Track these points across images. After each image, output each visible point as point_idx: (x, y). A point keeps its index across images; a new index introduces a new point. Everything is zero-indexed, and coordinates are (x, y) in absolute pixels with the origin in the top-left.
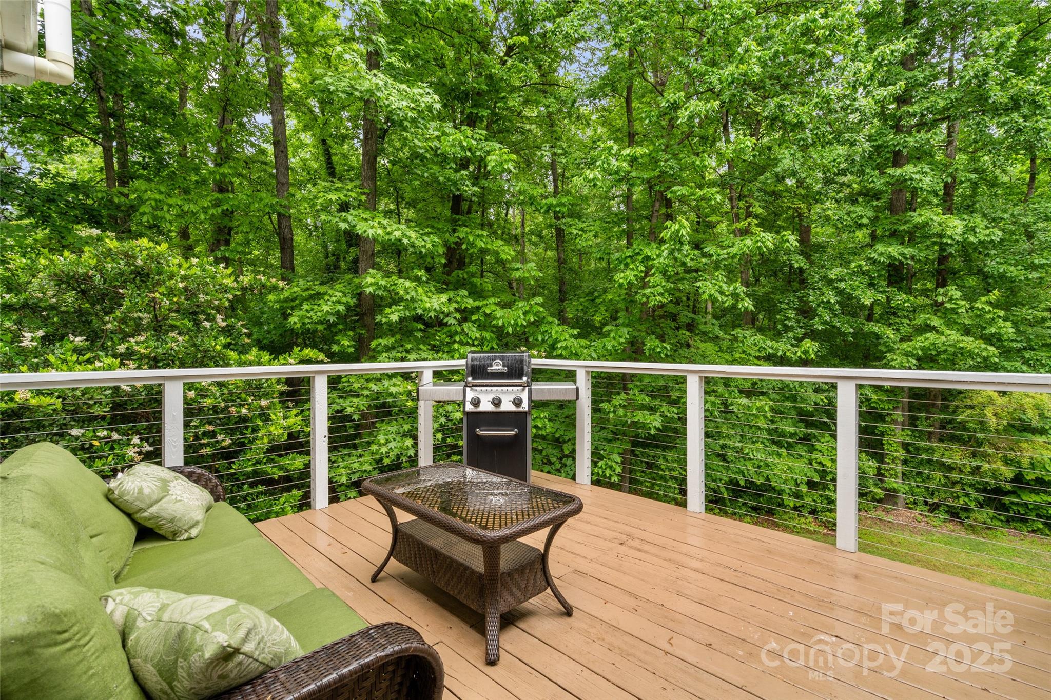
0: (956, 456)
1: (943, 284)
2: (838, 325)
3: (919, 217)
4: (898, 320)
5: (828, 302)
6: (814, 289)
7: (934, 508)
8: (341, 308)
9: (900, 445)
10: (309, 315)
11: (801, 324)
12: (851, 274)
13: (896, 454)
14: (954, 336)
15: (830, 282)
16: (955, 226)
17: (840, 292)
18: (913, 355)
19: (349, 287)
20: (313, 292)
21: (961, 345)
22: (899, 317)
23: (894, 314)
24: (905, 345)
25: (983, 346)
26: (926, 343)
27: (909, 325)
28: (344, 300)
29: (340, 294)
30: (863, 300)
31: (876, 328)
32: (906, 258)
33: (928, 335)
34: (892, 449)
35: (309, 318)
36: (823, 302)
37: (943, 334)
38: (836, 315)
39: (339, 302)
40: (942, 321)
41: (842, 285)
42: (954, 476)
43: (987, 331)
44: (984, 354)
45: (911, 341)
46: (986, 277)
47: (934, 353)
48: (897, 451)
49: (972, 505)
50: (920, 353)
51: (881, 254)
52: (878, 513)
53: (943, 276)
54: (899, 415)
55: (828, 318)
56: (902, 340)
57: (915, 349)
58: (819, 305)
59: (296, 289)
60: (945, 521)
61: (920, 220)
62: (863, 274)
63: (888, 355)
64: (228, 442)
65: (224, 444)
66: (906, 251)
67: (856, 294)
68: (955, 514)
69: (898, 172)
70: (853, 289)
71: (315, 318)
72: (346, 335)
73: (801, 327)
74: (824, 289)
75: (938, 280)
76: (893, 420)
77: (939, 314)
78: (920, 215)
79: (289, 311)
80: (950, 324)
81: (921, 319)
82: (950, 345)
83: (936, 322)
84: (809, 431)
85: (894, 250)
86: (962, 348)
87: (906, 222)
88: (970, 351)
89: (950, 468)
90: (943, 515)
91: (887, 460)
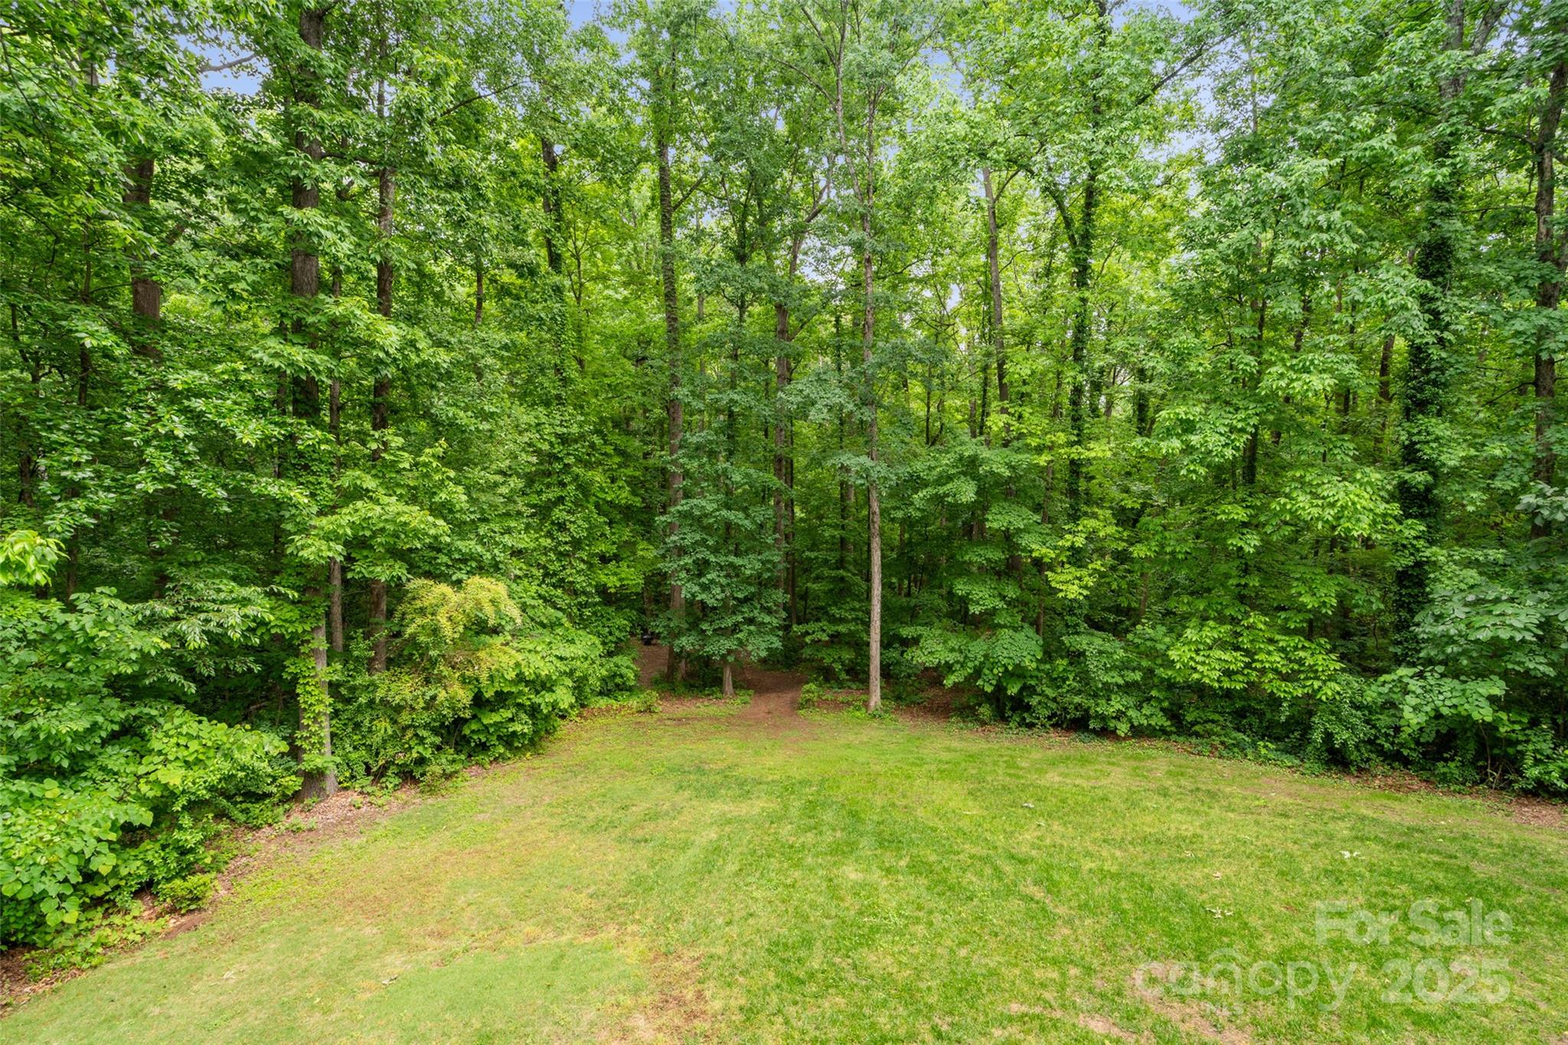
0: (404, 688)
1: (380, 424)
2: (194, 483)
3: (336, 307)
4: (311, 479)
5: (170, 436)
6: (135, 408)
7: (379, 776)
9: (326, 689)
11: (108, 482)
12: (219, 387)
13: (318, 708)
14: (394, 505)
15: (174, 397)
16: (390, 334)
17: (195, 418)
18: (337, 538)
21: (402, 519)
22: (314, 473)
23: (306, 467)
24: (325, 522)
25: (431, 519)
26: (355, 518)
27: (330, 487)
30: (239, 436)
31: (273, 488)
32: (318, 372)
33: (359, 504)
34: (312, 700)
36: (157, 435)
37: (377, 502)
38: (190, 464)
40: (377, 481)
41: (198, 404)
42: (405, 718)
43: (436, 499)
44: (432, 532)
45: (334, 513)
46: (435, 422)
47: (368, 533)
48: (320, 702)
49: (427, 754)
50: (349, 532)
51: (276, 355)
52: (292, 819)
53: (381, 414)
54: (320, 643)
55: (169, 469)
56: (321, 513)
57: (340, 526)
58: (147, 442)
60: (396, 788)
61: (338, 311)
62: (242, 388)
63: (297, 538)
66: (317, 359)
67: (225, 423)
68: (408, 776)
69: (296, 215)
70: (220, 415)
73: (108, 489)
74: (161, 409)
75: (375, 419)
76: (312, 650)
77: (373, 472)
78: (337, 303)
80: (390, 487)
81: (349, 478)
82: (386, 520)
83: (369, 483)
84: (134, 712)
85: (300, 355)
86: (405, 524)
87: (316, 312)
88: (414, 530)
89: (399, 709)
90: (392, 781)
91: (305, 722)
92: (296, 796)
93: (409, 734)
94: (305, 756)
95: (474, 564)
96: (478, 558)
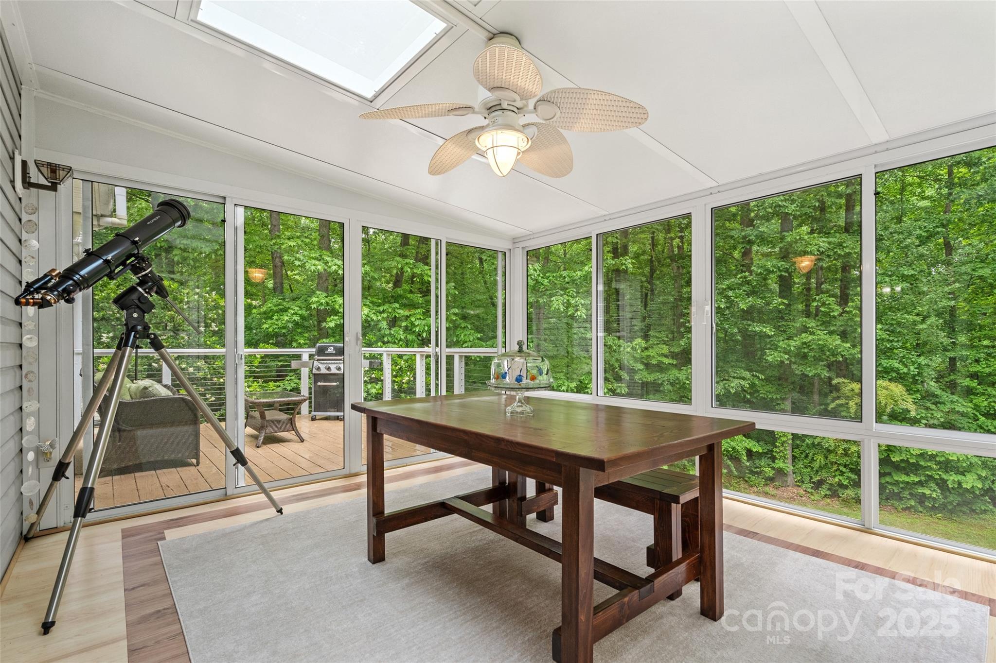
7: (816, 485)
8: (296, 318)
10: (276, 323)
13: (785, 439)
19: (305, 303)
20: (281, 307)
28: (300, 312)
29: (298, 308)
35: (276, 325)
39: (295, 314)
42: (832, 458)
49: (845, 482)
59: (270, 305)
60: (827, 496)
64: (213, 399)
65: (210, 400)
68: (834, 492)
71: (280, 324)
72: (303, 337)
76: (782, 408)
79: (264, 321)
89: (829, 451)
90: (824, 491)
91: (777, 444)
92: (772, 479)
93: (835, 467)
94: (776, 461)
95: (894, 375)
96: (897, 371)
